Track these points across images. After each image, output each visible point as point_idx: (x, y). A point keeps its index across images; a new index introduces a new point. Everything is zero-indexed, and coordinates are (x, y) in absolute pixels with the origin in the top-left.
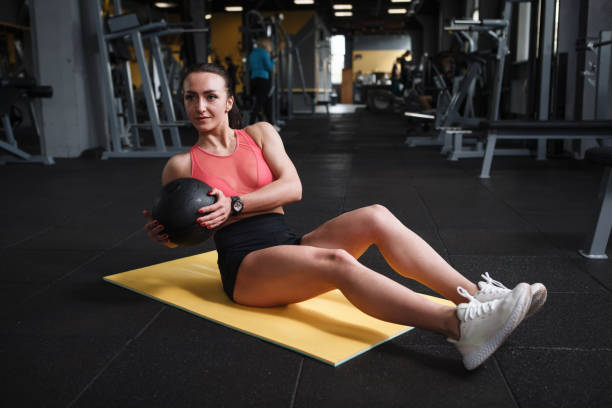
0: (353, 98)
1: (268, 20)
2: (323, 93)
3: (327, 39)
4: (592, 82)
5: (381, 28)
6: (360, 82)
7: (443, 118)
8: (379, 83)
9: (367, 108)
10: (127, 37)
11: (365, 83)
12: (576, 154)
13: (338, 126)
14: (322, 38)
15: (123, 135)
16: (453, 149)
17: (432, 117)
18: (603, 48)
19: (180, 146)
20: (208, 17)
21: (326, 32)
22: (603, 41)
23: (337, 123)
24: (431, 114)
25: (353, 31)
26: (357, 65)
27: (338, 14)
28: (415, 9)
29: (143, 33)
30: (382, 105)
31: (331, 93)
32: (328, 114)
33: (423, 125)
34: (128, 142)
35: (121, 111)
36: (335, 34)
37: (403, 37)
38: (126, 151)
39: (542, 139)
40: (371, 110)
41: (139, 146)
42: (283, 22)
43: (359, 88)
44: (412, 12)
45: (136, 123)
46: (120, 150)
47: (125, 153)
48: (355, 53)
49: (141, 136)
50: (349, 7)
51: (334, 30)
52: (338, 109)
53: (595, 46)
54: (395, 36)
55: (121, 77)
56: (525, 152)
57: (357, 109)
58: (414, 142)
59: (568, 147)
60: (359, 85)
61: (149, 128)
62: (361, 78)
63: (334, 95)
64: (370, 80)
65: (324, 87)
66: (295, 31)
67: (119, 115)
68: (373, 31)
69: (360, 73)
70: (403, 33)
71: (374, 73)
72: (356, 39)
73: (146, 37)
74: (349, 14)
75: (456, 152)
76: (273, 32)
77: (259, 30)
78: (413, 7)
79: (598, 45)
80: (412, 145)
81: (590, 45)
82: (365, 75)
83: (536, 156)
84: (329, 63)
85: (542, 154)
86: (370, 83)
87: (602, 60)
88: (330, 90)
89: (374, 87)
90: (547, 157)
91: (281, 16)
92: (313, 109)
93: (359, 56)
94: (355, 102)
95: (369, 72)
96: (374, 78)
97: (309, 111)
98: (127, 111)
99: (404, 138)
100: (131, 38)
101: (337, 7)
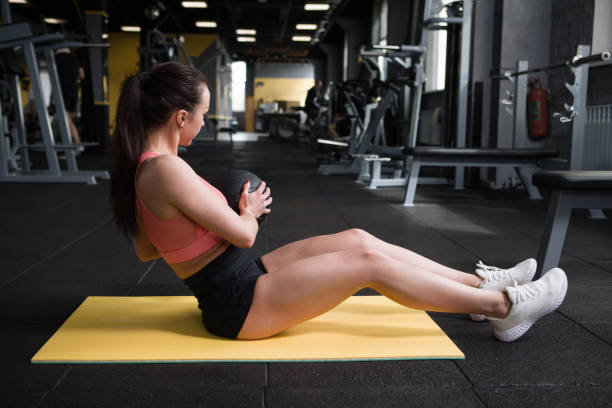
0: (254, 127)
1: (169, 40)
2: (224, 120)
3: (228, 65)
4: (510, 111)
5: (285, 56)
6: (262, 110)
7: (357, 146)
8: (281, 111)
9: (271, 137)
10: (16, 48)
11: (266, 112)
12: (492, 184)
13: (242, 154)
14: (223, 63)
15: (9, 158)
16: (372, 177)
17: (346, 145)
18: (520, 77)
19: (76, 170)
20: (105, 36)
21: (227, 58)
22: (520, 70)
23: (241, 150)
24: (344, 142)
25: (255, 58)
26: (259, 93)
27: (240, 39)
28: (320, 37)
29: (36, 45)
30: (286, 134)
31: (231, 121)
32: (232, 142)
33: (333, 153)
34: (15, 165)
35: (7, 131)
36: (236, 60)
37: (306, 65)
38: (14, 175)
39: (460, 167)
40: (275, 139)
41: (28, 170)
42: (184, 44)
43: (260, 117)
44: (316, 40)
45: (25, 144)
46: (7, 174)
47: (14, 177)
48: (257, 80)
49: (30, 159)
50: (253, 32)
51: (235, 56)
52: (239, 137)
53: (512, 75)
54: (297, 65)
55: (8, 93)
56: (443, 181)
57: (260, 138)
58: (327, 170)
59: (484, 176)
60: (260, 113)
61: (42, 150)
62: (263, 106)
63: (235, 123)
64: (272, 108)
65: (225, 114)
66: (197, 53)
67: (6, 135)
68: (276, 58)
69: (261, 101)
70: (306, 62)
71: (276, 101)
72: (258, 66)
73: (40, 49)
74: (252, 40)
75: (374, 180)
76: (175, 53)
77: (159, 51)
78: (317, 35)
79: (516, 75)
80: (326, 173)
81: (508, 74)
82: (268, 103)
83: (453, 186)
84: (230, 90)
85: (459, 184)
86: (272, 112)
87: (519, 89)
88: (230, 118)
89: (276, 115)
90: (465, 186)
91: (182, 39)
92: (216, 136)
93: (261, 84)
94: (256, 131)
95: (270, 100)
96: (276, 106)
97: (212, 139)
98: (16, 131)
99: (317, 165)
100: (23, 48)
101: (239, 32)
